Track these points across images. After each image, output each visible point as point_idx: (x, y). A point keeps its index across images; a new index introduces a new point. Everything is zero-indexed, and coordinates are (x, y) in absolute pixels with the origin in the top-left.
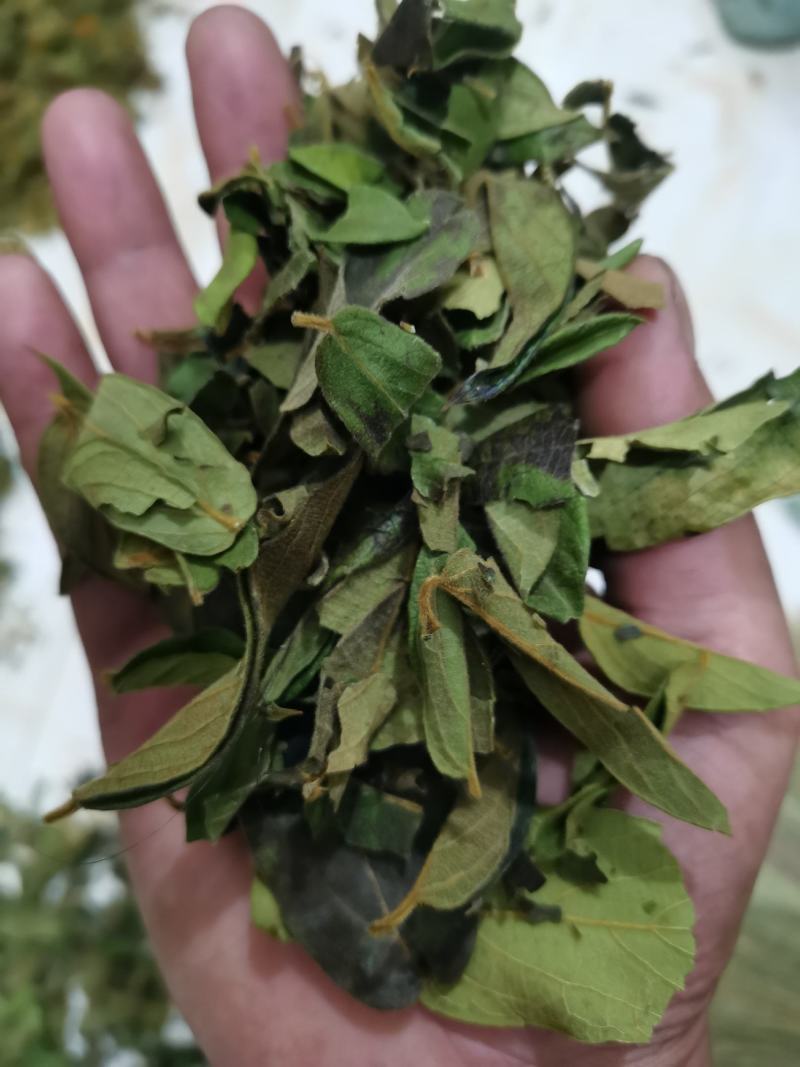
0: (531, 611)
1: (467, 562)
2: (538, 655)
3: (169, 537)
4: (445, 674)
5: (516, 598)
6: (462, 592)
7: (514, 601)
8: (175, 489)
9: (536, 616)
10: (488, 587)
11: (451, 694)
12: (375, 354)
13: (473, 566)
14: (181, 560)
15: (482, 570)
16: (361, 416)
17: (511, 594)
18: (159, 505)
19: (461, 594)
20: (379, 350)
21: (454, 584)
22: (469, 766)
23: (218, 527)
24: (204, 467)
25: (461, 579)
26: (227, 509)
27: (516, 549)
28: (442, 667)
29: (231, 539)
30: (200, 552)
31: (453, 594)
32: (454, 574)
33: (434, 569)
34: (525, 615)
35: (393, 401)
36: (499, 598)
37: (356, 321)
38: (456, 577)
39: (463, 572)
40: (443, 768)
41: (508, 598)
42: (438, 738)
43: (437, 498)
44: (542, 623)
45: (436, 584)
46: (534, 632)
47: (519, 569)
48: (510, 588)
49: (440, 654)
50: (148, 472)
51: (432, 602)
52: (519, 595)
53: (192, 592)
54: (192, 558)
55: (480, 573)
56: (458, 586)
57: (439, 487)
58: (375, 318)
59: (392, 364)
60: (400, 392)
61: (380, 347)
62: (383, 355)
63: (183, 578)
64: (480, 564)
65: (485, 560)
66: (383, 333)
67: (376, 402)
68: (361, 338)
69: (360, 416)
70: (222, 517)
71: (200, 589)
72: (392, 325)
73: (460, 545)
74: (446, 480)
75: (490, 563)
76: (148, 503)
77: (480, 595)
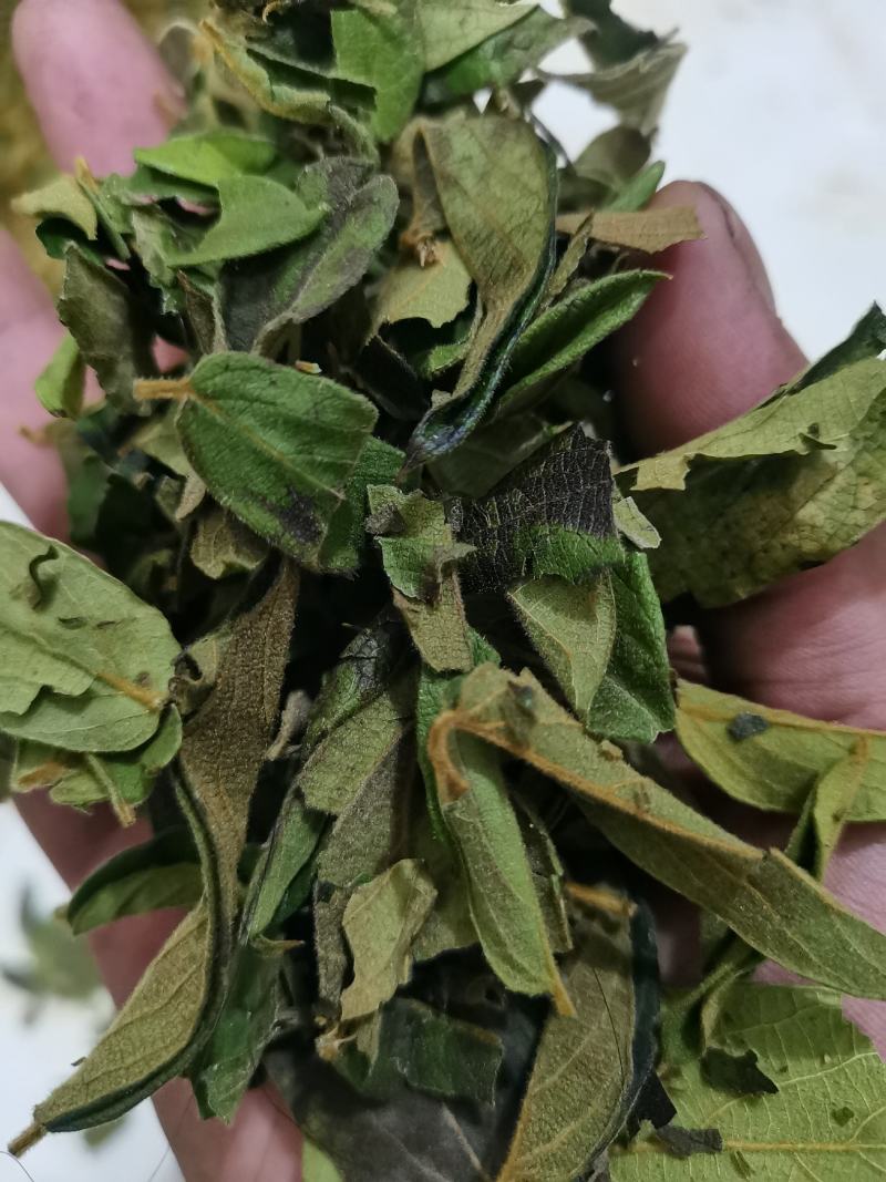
0: (598, 738)
1: (489, 683)
2: (620, 799)
3: (70, 736)
4: (491, 851)
5: (572, 722)
6: (492, 730)
7: (570, 727)
8: (63, 668)
9: (606, 744)
10: (528, 716)
11: (505, 878)
12: (267, 417)
13: (501, 689)
14: (94, 762)
15: (515, 692)
16: (272, 509)
17: (563, 717)
18: (46, 693)
19: (491, 732)
20: (271, 409)
21: (477, 719)
22: (552, 976)
23: (136, 708)
24: (102, 626)
25: (487, 709)
26: (143, 679)
27: (559, 650)
28: (484, 840)
29: (155, 720)
30: (117, 747)
31: (480, 734)
32: (475, 704)
33: (444, 703)
34: (589, 744)
35: (311, 479)
36: (548, 727)
37: (229, 374)
38: (477, 709)
39: (489, 700)
40: (514, 984)
41: (560, 724)
42: (498, 942)
43: (429, 596)
44: (617, 752)
45: (452, 726)
46: (608, 765)
47: (570, 679)
48: (562, 710)
49: (479, 825)
50: (24, 651)
51: (451, 752)
52: (576, 717)
53: (117, 808)
54: (109, 758)
55: (513, 697)
56: (485, 722)
57: (431, 579)
58: (256, 363)
59: (295, 427)
60: (320, 463)
61: (273, 404)
62: (280, 414)
63: (103, 789)
64: (510, 684)
65: (518, 674)
66: (273, 383)
67: (287, 486)
68: (242, 397)
69: (271, 511)
70: (137, 693)
71: (129, 801)
72: (286, 369)
73: (477, 659)
74: (439, 566)
75: (527, 678)
76: (32, 694)
77: (518, 729)
